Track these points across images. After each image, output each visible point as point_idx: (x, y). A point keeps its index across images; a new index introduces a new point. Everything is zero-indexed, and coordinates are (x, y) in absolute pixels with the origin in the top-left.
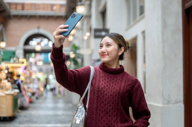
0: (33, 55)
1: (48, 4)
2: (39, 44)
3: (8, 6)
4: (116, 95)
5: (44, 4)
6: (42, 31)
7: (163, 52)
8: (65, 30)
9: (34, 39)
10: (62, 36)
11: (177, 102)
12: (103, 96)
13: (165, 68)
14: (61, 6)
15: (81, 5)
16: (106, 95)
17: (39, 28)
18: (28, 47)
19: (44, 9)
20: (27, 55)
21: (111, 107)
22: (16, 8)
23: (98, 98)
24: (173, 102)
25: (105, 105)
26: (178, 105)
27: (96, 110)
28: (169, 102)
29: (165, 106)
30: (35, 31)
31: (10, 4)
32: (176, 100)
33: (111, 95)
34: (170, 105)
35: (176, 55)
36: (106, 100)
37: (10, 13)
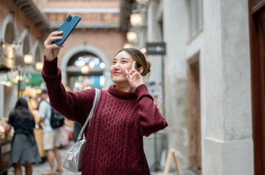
0: (80, 78)
1: (96, 14)
2: (87, 64)
3: (46, 18)
4: (121, 126)
5: (91, 14)
6: (89, 48)
7: (224, 71)
8: (59, 37)
9: (80, 58)
10: (55, 45)
11: (243, 137)
12: (105, 126)
13: (226, 92)
14: (114, 15)
15: (137, 13)
16: (109, 124)
17: (85, 44)
18: (72, 69)
19: (91, 19)
20: (72, 79)
21: (115, 141)
22: (56, 20)
23: (99, 129)
24: (239, 137)
25: (107, 138)
26: (246, 140)
27: (97, 144)
28: (232, 137)
29: (228, 142)
30: (80, 48)
31: (49, 14)
32: (242, 134)
33: (115, 126)
34: (234, 141)
35: (241, 74)
36: (108, 131)
37: (48, 26)
